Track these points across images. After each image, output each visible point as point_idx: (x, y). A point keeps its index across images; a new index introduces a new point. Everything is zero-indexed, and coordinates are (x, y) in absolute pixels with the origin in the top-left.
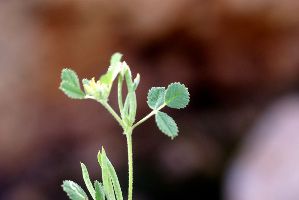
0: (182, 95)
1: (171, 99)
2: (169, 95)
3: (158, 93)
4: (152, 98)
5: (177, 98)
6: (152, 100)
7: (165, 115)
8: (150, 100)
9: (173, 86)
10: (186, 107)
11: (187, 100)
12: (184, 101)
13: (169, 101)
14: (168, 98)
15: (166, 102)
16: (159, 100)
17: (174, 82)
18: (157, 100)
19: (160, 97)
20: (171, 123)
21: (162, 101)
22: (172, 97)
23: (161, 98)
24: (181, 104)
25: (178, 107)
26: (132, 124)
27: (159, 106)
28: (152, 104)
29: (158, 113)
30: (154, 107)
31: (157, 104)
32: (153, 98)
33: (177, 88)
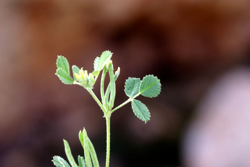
0: (154, 86)
1: (145, 89)
2: (144, 85)
3: (134, 84)
4: (128, 87)
5: (150, 88)
6: (128, 89)
7: (139, 102)
8: (127, 88)
9: (148, 78)
10: (157, 96)
11: (159, 90)
12: (156, 91)
13: (143, 91)
14: (142, 88)
15: (140, 92)
16: (134, 89)
17: (148, 75)
18: (133, 89)
19: (135, 87)
20: (144, 109)
21: (137, 90)
22: (146, 88)
23: (137, 87)
24: (153, 94)
25: (151, 96)
26: (111, 109)
27: (135, 94)
28: (129, 92)
29: (134, 100)
30: (130, 96)
31: (133, 93)
32: (130, 87)
33: (150, 79)
